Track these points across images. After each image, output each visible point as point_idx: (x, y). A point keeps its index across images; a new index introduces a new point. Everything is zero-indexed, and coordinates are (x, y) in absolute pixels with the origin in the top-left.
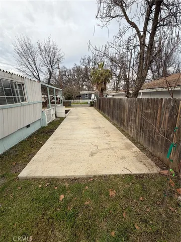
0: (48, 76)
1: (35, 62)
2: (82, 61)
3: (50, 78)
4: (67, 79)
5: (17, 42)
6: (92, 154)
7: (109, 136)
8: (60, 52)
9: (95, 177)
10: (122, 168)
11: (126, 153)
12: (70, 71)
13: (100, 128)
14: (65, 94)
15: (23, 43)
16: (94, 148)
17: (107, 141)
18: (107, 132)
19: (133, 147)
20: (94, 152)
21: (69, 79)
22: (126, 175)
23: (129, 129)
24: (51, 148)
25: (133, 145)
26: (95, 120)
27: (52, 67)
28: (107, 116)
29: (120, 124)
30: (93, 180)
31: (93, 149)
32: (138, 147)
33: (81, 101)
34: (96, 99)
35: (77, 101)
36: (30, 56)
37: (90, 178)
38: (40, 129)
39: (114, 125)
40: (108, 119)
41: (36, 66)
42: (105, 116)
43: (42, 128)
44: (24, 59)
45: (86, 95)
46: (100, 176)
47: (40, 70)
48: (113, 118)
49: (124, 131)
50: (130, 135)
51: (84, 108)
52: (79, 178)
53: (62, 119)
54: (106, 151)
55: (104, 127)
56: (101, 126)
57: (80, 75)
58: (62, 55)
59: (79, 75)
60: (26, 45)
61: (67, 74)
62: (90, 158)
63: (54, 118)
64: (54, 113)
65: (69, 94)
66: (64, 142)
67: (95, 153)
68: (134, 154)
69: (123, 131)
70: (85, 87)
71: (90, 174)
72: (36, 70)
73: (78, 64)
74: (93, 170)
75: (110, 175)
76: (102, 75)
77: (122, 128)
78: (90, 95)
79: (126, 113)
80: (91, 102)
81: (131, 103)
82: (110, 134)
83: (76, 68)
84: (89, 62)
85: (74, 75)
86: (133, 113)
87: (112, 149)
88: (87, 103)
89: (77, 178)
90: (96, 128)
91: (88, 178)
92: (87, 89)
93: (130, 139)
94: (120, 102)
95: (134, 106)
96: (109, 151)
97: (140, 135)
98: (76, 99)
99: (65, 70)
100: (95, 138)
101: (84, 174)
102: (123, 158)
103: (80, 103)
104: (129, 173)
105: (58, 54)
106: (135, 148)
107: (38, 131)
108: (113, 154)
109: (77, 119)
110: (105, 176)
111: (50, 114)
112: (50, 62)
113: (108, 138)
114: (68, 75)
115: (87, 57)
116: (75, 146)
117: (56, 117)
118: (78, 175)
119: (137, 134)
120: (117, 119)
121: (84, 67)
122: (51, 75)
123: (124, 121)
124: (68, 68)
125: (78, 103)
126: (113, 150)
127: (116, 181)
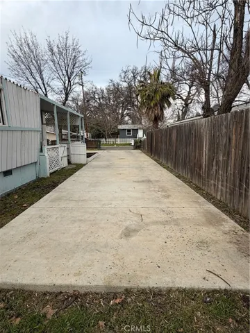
0: (64, 96)
1: (41, 73)
2: (123, 75)
3: (66, 99)
4: (96, 105)
5: (13, 38)
6: (128, 233)
7: (168, 197)
8: (85, 57)
9: (128, 292)
10: (203, 273)
11: (207, 232)
12: (102, 91)
13: (149, 181)
14: (92, 128)
15: (23, 41)
16: (136, 218)
17: (163, 206)
18: (163, 189)
19: (224, 220)
20: (133, 227)
21: (100, 104)
22: (215, 291)
23: (212, 182)
24: (40, 217)
25: (224, 216)
26: (141, 168)
27: (69, 81)
28: (164, 162)
29: (192, 173)
30: (123, 303)
31: (132, 222)
32: (236, 221)
33: (119, 141)
34: (145, 137)
35: (111, 140)
36: (34, 62)
37: (115, 296)
38: (34, 182)
39: (179, 177)
40: (167, 168)
41: (42, 79)
42: (160, 164)
43: (39, 179)
44: (23, 67)
45: (129, 130)
46: (143, 292)
47: (49, 86)
48: (176, 165)
49: (200, 189)
50: (214, 195)
51: (123, 151)
52: (86, 294)
53: (79, 166)
54: (161, 227)
55: (157, 181)
56: (153, 178)
57: (119, 97)
58: (87, 62)
59: (117, 98)
60: (28, 45)
61: (97, 97)
62: (123, 241)
63: (64, 163)
64: (66, 154)
65: (99, 128)
66: (71, 205)
67: (135, 231)
68: (228, 236)
69: (197, 189)
70: (127, 118)
71: (116, 283)
72: (42, 86)
73: (117, 80)
74: (125, 273)
75: (170, 291)
76: (155, 92)
77: (195, 182)
78: (136, 131)
79: (205, 149)
80: (136, 142)
81: (215, 127)
82: (170, 194)
83: (112, 88)
84: (134, 76)
85: (109, 99)
86: (223, 148)
87: (176, 222)
88: (130, 144)
89: (82, 292)
90: (143, 181)
91: (110, 294)
92: (130, 122)
93: (216, 205)
94: (190, 131)
95: (224, 130)
96: (168, 227)
97: (240, 194)
98: (109, 137)
99: (94, 90)
100: (138, 199)
101: (101, 283)
102: (202, 244)
103: (117, 145)
104: (223, 286)
105: (81, 58)
106: (230, 224)
107: (28, 184)
108: (179, 235)
109: (108, 167)
110: (157, 293)
111: (56, 157)
112: (67, 72)
113: (166, 200)
114: (99, 99)
115: (131, 68)
116: (93, 213)
117: (69, 163)
118: (85, 283)
119: (232, 193)
120: (184, 166)
121: (125, 85)
122: (67, 95)
123: (200, 167)
124: (98, 87)
125: (113, 145)
126: (177, 225)
127: (187, 309)
